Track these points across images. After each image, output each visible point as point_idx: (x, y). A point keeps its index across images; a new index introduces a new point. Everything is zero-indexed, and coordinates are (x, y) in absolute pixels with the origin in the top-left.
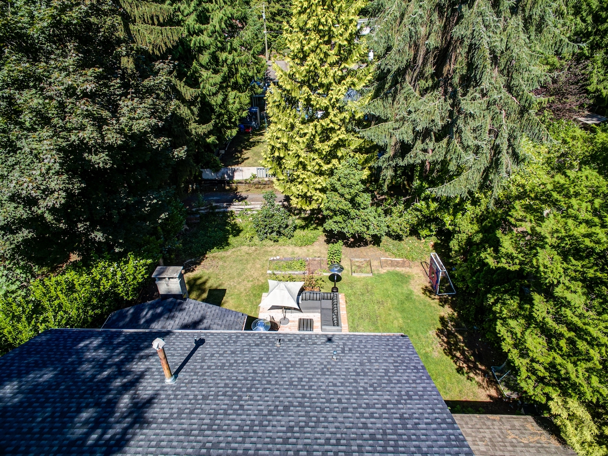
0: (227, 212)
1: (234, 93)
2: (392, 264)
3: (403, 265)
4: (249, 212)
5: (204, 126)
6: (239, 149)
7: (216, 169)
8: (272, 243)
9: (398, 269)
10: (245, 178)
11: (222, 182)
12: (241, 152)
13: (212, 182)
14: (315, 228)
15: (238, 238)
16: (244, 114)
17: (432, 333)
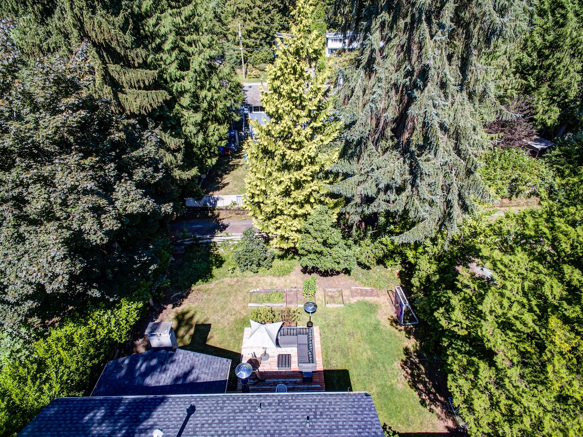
0: (211, 242)
1: (213, 126)
2: (363, 293)
3: (371, 294)
4: (230, 242)
5: (187, 173)
6: (220, 173)
7: (199, 197)
8: (252, 274)
9: (367, 299)
10: (225, 205)
11: (205, 209)
12: (221, 176)
13: (195, 210)
14: (293, 258)
15: (221, 270)
16: (223, 143)
17: (397, 364)
